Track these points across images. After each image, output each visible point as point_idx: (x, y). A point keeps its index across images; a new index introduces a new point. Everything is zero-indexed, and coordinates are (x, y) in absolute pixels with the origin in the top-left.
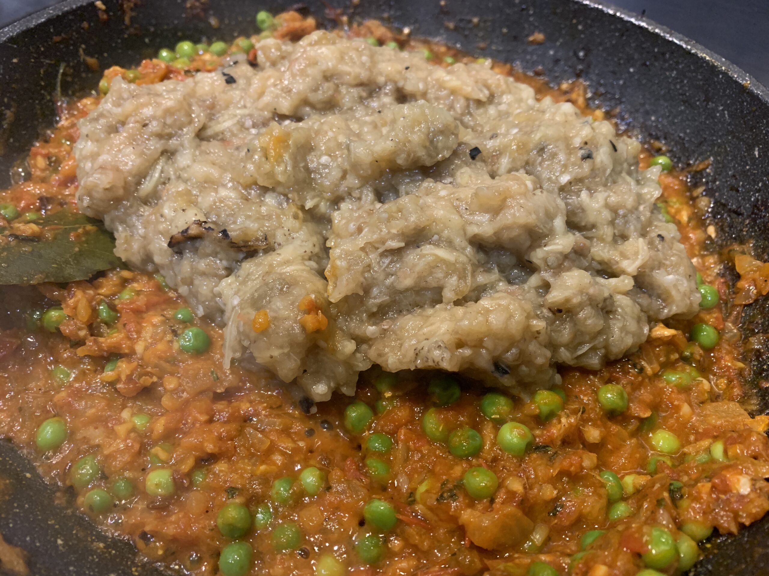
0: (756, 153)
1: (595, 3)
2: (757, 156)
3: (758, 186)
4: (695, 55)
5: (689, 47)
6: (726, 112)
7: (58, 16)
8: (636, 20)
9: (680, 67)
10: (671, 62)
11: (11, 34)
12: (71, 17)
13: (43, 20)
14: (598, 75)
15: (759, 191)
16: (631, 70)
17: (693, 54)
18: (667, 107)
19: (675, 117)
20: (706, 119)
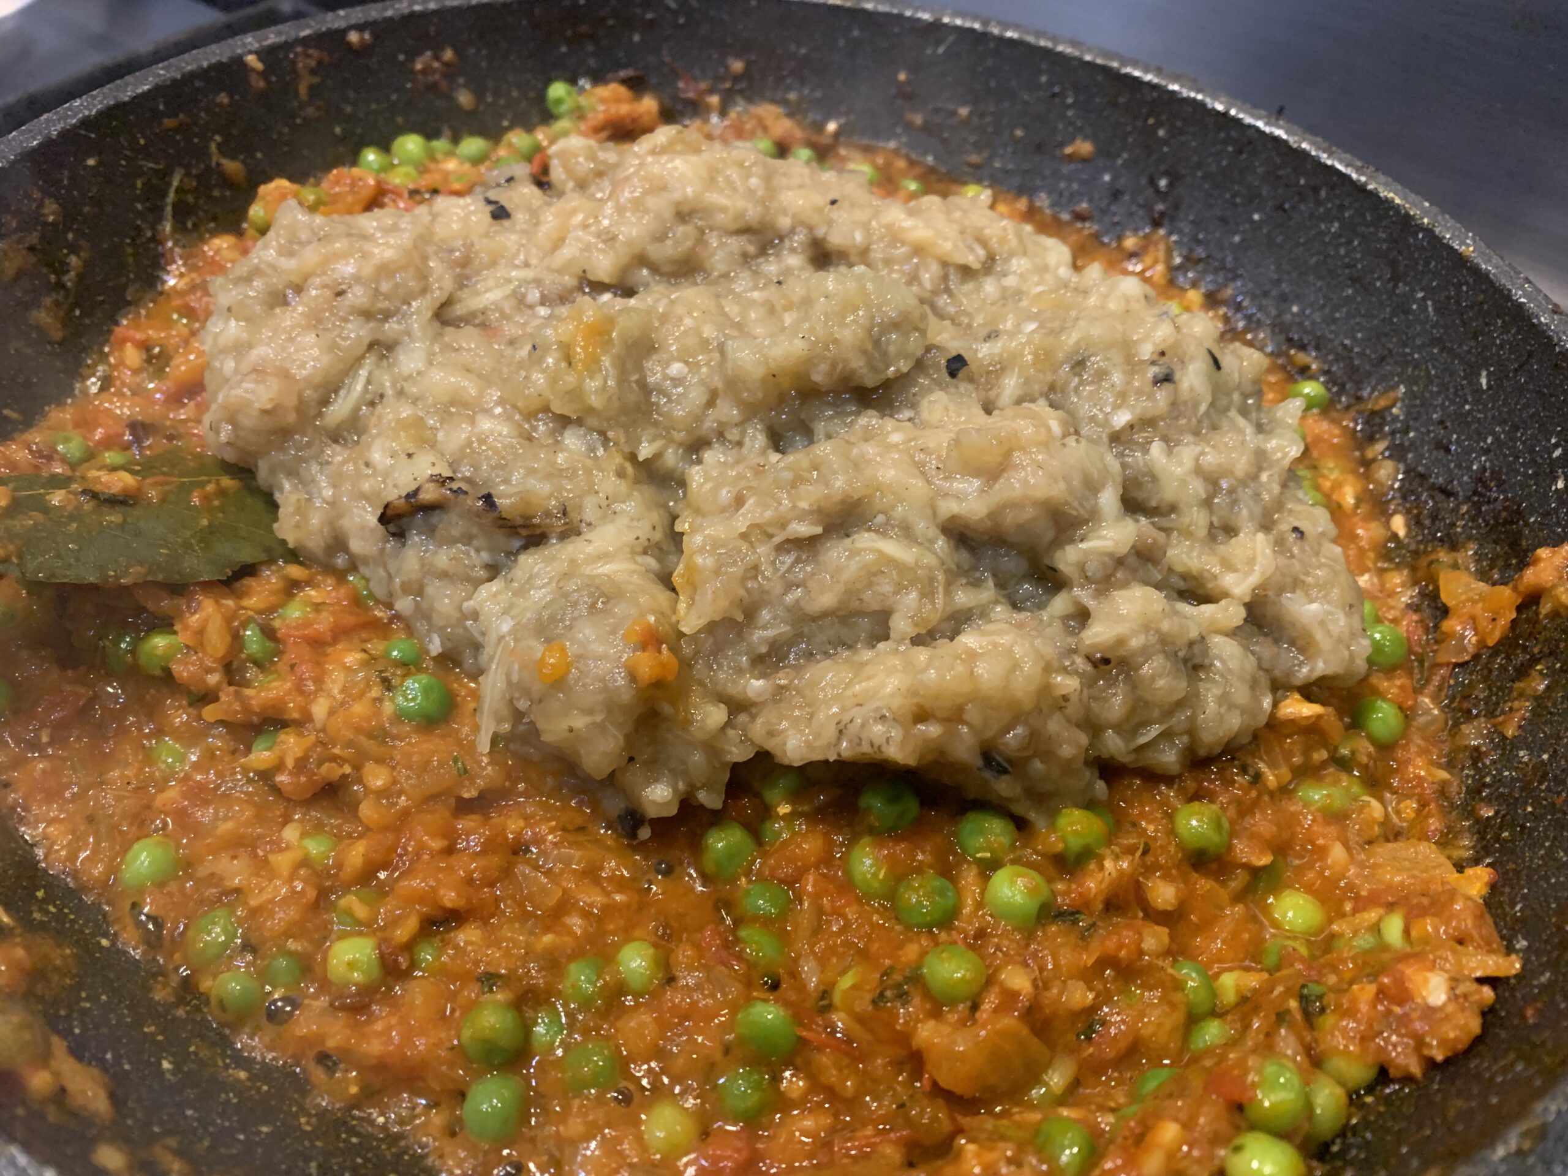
0: (1484, 381)
1: (1191, 89)
2: (1485, 387)
3: (1485, 442)
4: (1374, 194)
5: (1363, 179)
6: (1429, 303)
7: (174, 81)
8: (1266, 124)
9: (1347, 215)
10: (1329, 205)
11: (87, 113)
12: (198, 84)
13: (146, 88)
14: (1193, 222)
15: (1486, 451)
16: (1256, 217)
17: (1370, 192)
18: (1320, 289)
19: (1336, 308)
20: (1394, 313)
